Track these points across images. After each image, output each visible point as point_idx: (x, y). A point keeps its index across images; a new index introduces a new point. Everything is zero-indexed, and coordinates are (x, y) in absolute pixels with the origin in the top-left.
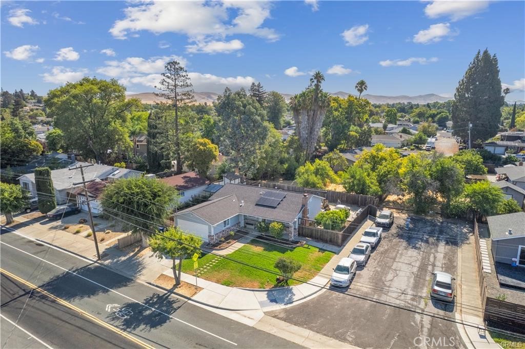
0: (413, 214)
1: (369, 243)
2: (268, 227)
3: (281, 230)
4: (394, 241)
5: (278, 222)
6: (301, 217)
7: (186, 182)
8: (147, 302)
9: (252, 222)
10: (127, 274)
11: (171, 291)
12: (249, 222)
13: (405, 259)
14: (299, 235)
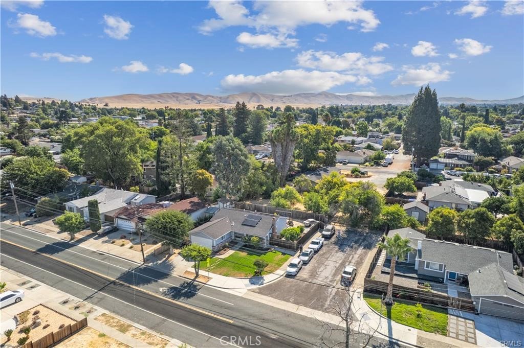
0: (349, 227)
1: (313, 249)
2: (250, 240)
3: (259, 242)
4: (331, 247)
5: (256, 237)
6: (271, 232)
7: (192, 206)
8: (182, 286)
9: (240, 236)
10: (165, 271)
11: (194, 280)
12: (238, 236)
13: (334, 259)
14: (270, 244)
